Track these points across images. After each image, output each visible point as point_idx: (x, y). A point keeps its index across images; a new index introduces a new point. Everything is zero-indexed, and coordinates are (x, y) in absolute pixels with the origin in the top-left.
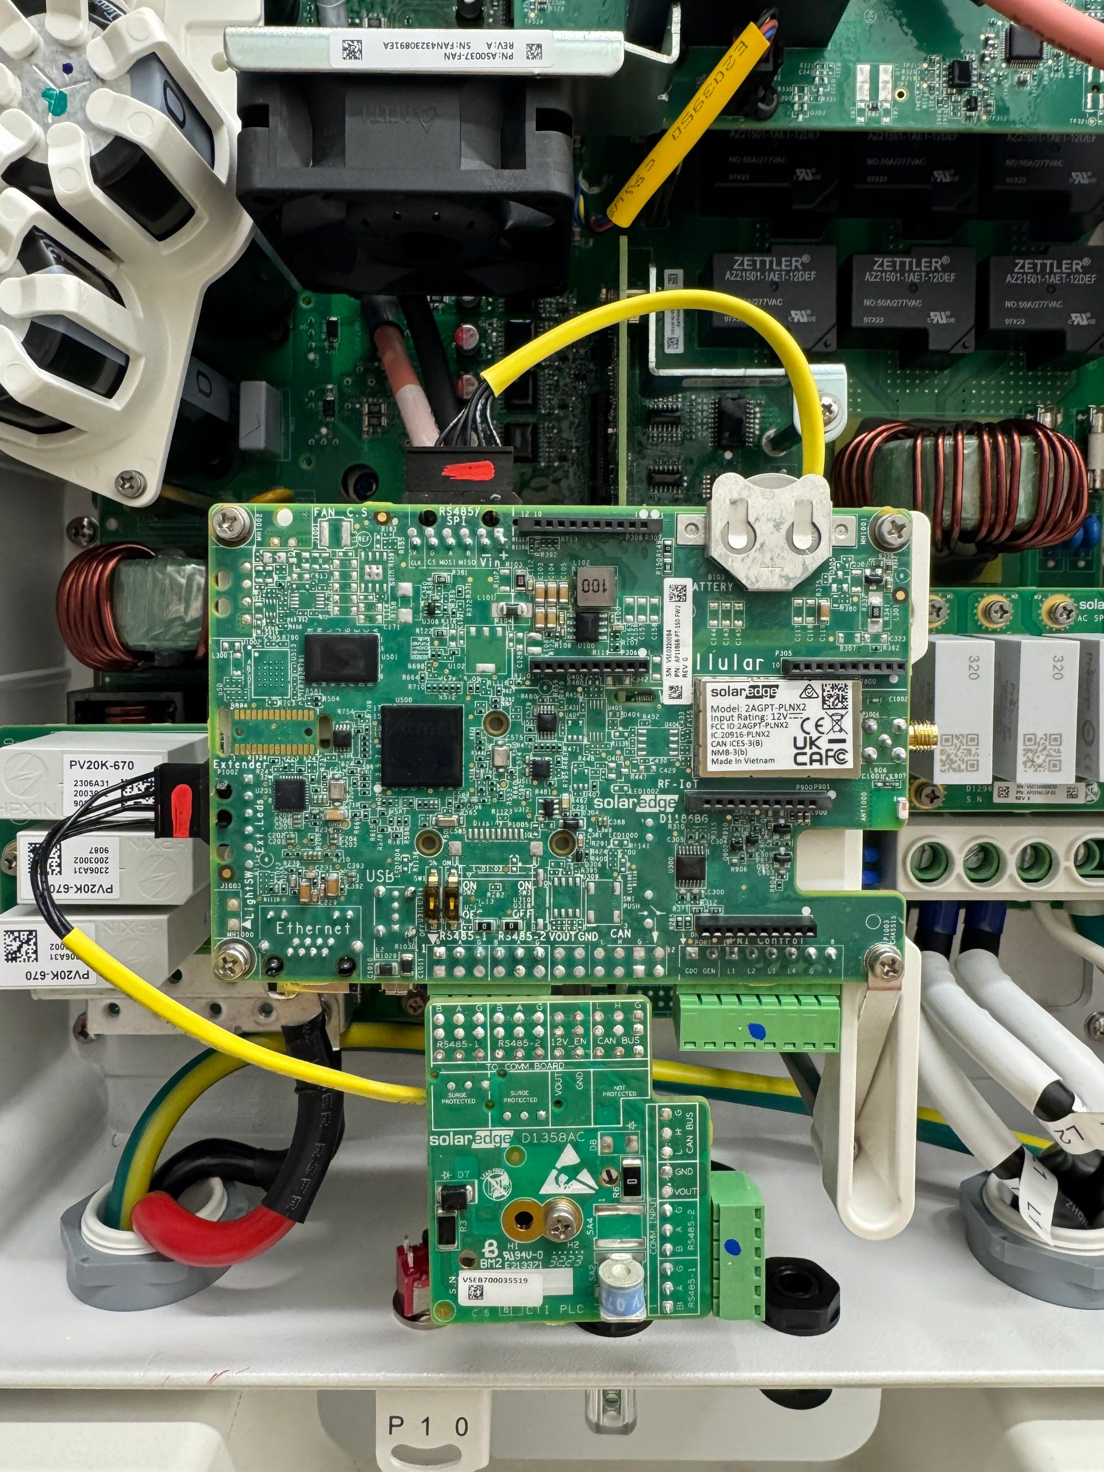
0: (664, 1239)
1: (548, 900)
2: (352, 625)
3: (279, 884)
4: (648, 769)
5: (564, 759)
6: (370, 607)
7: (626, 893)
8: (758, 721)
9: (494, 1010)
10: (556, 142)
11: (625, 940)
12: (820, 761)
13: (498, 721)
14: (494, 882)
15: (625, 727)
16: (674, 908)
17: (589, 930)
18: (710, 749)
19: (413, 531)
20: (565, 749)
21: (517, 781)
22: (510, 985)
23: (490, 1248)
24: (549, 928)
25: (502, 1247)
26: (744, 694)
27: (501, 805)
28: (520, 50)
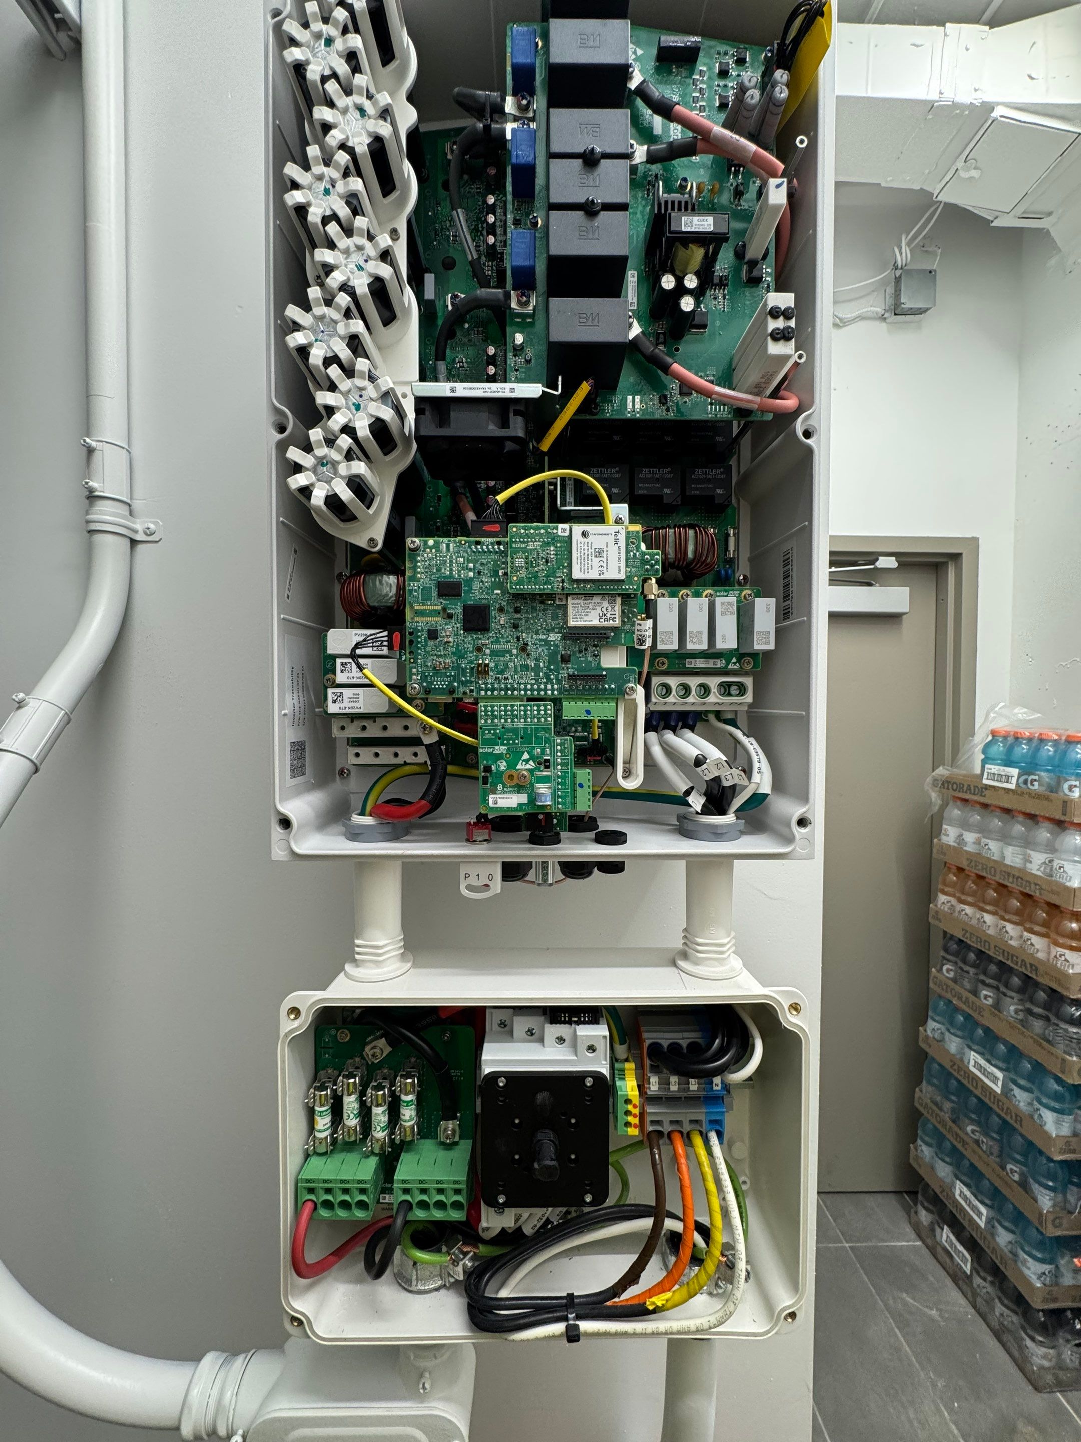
0: (558, 783)
1: (519, 669)
2: (453, 577)
3: (430, 664)
4: (551, 625)
5: (524, 622)
6: (459, 572)
7: (544, 667)
8: (586, 608)
9: (501, 706)
10: (520, 419)
11: (544, 683)
12: (608, 622)
13: (501, 610)
14: (500, 663)
16: (560, 672)
17: (532, 679)
18: (571, 617)
19: (473, 547)
20: (524, 619)
21: (508, 630)
22: (506, 698)
23: (500, 787)
24: (519, 678)
25: (504, 787)
27: (503, 637)
28: (508, 390)
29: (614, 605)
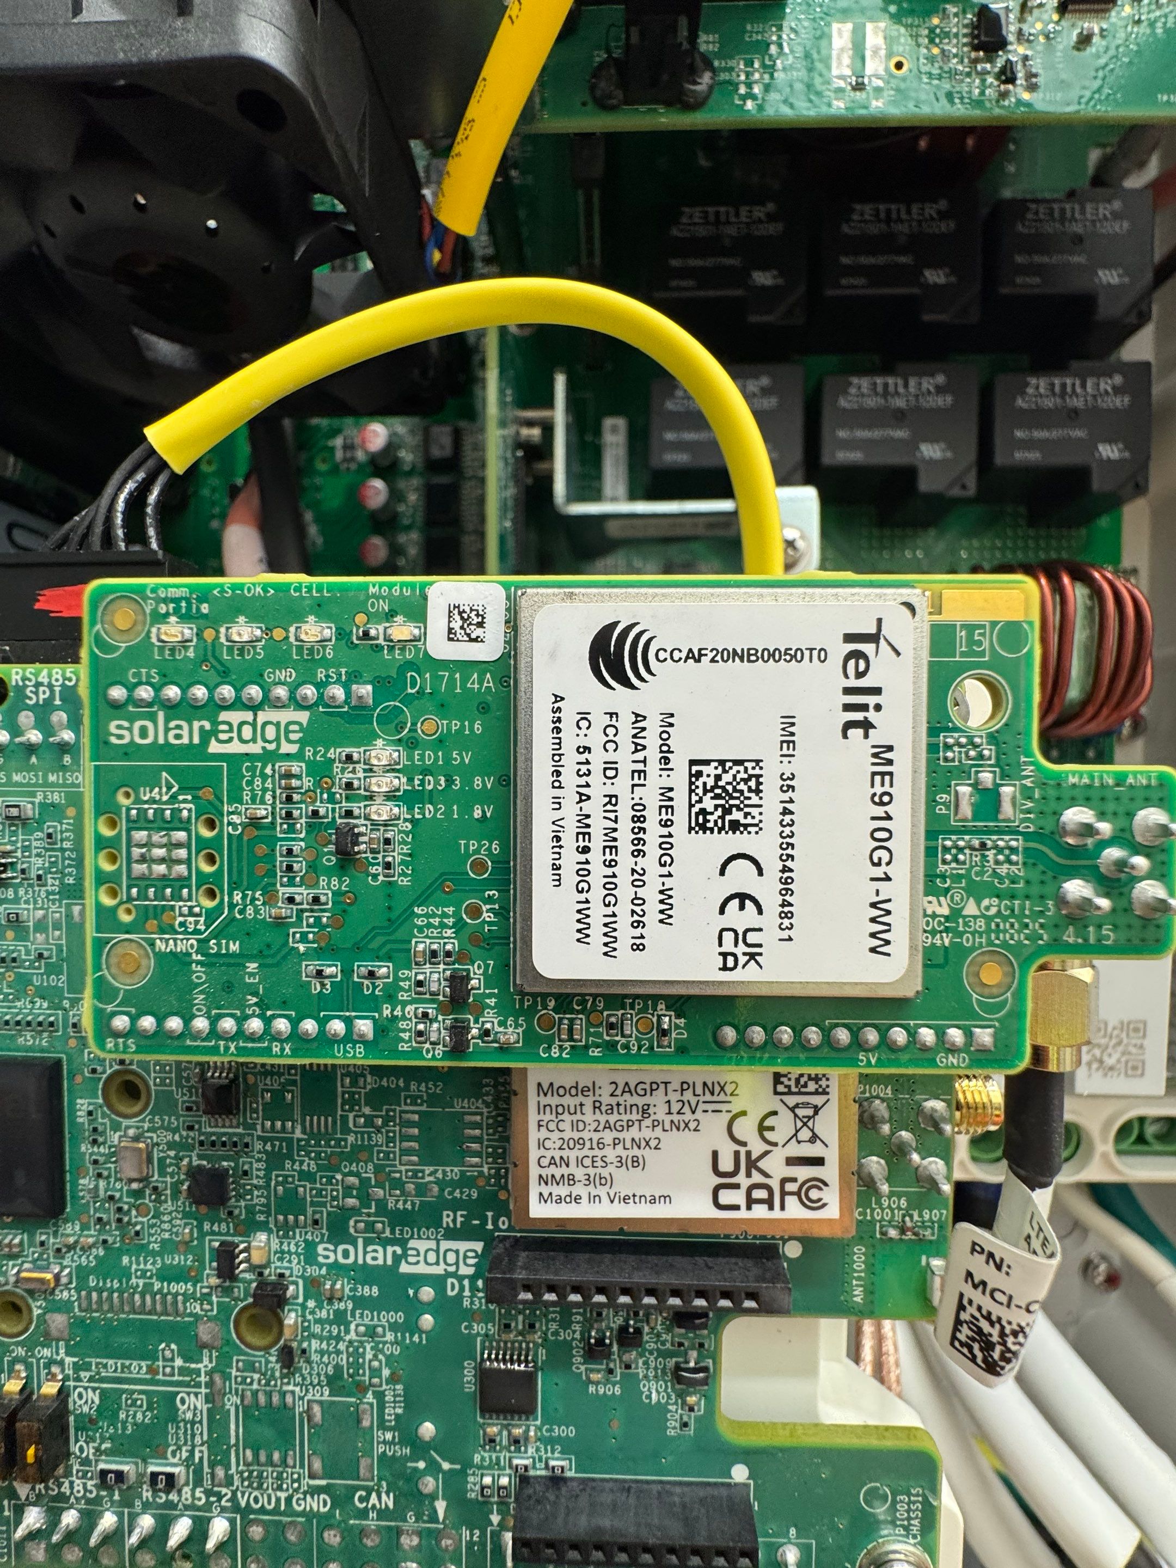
1: (234, 1431)
4: (422, 1190)
5: (258, 1168)
7: (382, 1426)
11: (383, 1514)
12: (770, 1203)
13: (131, 1089)
14: (133, 1392)
15: (376, 1107)
16: (477, 1458)
17: (314, 1491)
18: (534, 1171)
20: (258, 1146)
21: (169, 1206)
24: (237, 1482)
27: (141, 1250)
29: (818, 1100)
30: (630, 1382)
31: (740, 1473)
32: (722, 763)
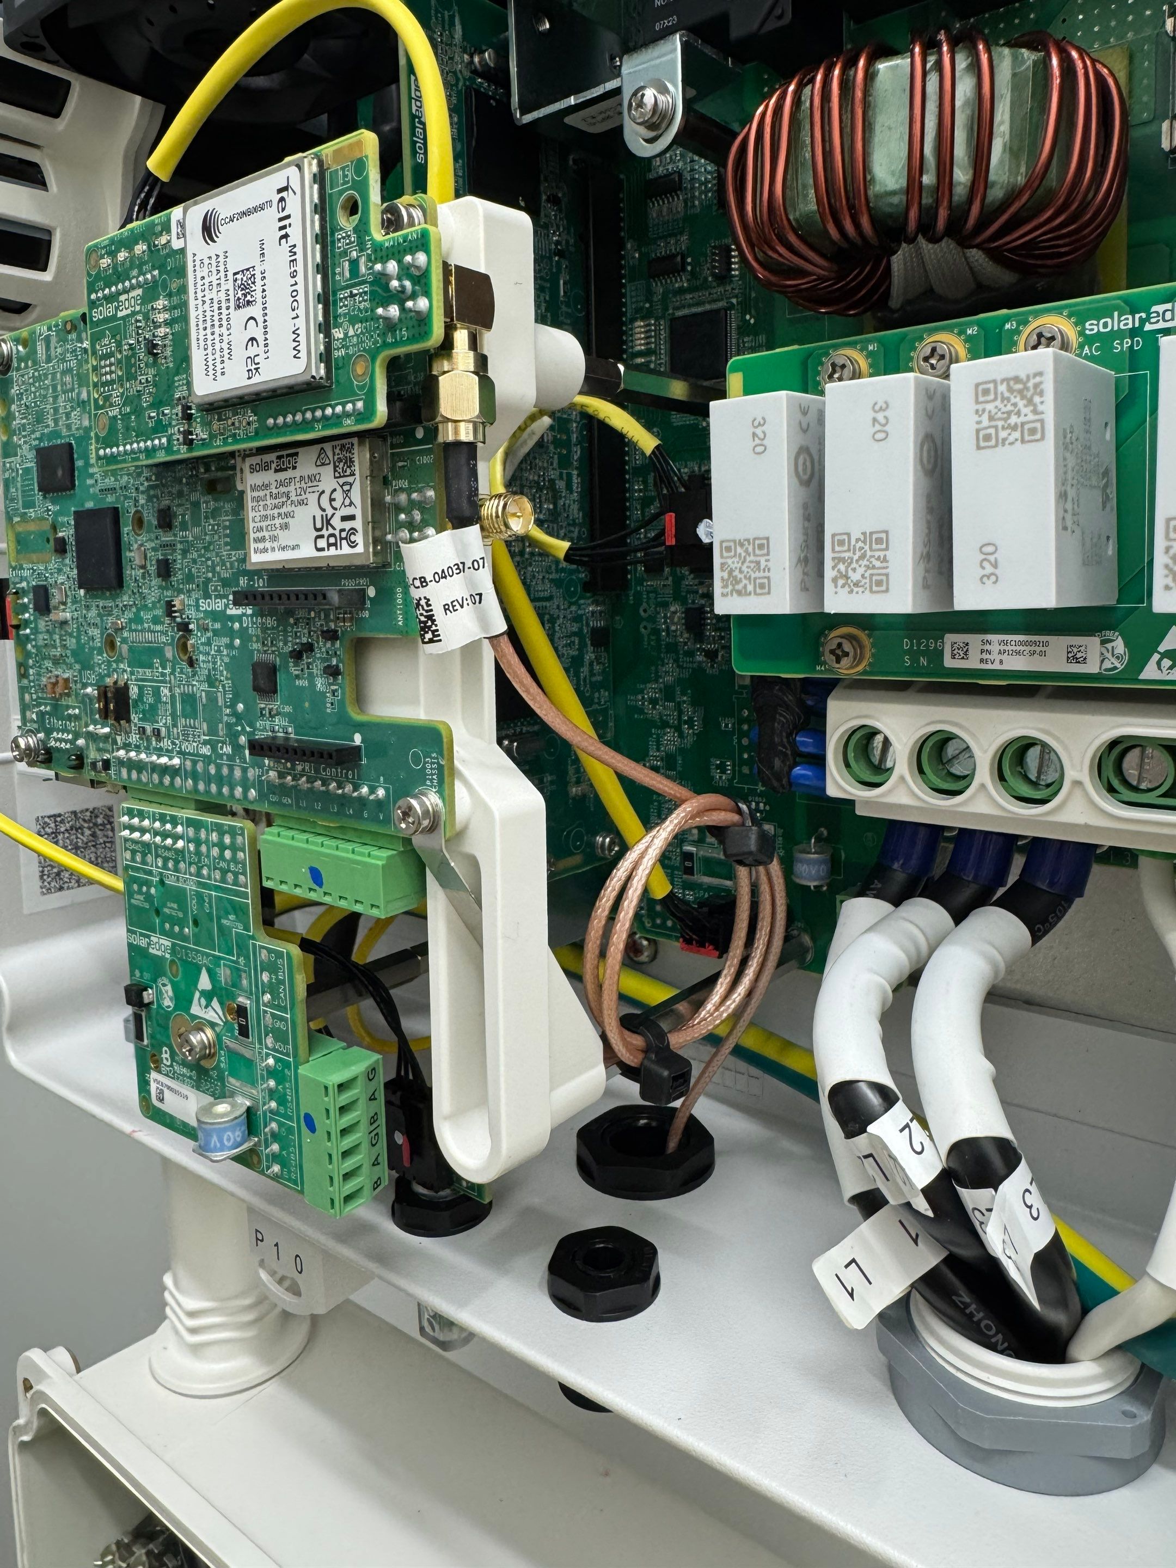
0: (270, 1094)
1: (179, 706)
2: (61, 435)
3: (44, 681)
4: (233, 566)
5: (179, 558)
6: (68, 416)
8: (285, 499)
11: (228, 757)
12: (335, 545)
13: (139, 520)
14: (147, 687)
15: (214, 518)
16: (258, 725)
18: (252, 536)
21: (153, 583)
22: (162, 794)
23: (166, 1056)
24: (181, 737)
25: (171, 1058)
26: (274, 466)
27: (146, 607)
29: (350, 479)
30: (311, 677)
31: (358, 739)
32: (242, 271)
